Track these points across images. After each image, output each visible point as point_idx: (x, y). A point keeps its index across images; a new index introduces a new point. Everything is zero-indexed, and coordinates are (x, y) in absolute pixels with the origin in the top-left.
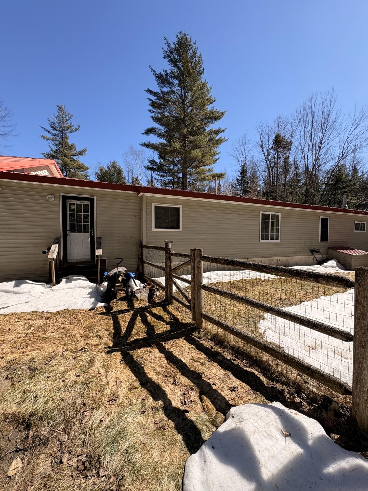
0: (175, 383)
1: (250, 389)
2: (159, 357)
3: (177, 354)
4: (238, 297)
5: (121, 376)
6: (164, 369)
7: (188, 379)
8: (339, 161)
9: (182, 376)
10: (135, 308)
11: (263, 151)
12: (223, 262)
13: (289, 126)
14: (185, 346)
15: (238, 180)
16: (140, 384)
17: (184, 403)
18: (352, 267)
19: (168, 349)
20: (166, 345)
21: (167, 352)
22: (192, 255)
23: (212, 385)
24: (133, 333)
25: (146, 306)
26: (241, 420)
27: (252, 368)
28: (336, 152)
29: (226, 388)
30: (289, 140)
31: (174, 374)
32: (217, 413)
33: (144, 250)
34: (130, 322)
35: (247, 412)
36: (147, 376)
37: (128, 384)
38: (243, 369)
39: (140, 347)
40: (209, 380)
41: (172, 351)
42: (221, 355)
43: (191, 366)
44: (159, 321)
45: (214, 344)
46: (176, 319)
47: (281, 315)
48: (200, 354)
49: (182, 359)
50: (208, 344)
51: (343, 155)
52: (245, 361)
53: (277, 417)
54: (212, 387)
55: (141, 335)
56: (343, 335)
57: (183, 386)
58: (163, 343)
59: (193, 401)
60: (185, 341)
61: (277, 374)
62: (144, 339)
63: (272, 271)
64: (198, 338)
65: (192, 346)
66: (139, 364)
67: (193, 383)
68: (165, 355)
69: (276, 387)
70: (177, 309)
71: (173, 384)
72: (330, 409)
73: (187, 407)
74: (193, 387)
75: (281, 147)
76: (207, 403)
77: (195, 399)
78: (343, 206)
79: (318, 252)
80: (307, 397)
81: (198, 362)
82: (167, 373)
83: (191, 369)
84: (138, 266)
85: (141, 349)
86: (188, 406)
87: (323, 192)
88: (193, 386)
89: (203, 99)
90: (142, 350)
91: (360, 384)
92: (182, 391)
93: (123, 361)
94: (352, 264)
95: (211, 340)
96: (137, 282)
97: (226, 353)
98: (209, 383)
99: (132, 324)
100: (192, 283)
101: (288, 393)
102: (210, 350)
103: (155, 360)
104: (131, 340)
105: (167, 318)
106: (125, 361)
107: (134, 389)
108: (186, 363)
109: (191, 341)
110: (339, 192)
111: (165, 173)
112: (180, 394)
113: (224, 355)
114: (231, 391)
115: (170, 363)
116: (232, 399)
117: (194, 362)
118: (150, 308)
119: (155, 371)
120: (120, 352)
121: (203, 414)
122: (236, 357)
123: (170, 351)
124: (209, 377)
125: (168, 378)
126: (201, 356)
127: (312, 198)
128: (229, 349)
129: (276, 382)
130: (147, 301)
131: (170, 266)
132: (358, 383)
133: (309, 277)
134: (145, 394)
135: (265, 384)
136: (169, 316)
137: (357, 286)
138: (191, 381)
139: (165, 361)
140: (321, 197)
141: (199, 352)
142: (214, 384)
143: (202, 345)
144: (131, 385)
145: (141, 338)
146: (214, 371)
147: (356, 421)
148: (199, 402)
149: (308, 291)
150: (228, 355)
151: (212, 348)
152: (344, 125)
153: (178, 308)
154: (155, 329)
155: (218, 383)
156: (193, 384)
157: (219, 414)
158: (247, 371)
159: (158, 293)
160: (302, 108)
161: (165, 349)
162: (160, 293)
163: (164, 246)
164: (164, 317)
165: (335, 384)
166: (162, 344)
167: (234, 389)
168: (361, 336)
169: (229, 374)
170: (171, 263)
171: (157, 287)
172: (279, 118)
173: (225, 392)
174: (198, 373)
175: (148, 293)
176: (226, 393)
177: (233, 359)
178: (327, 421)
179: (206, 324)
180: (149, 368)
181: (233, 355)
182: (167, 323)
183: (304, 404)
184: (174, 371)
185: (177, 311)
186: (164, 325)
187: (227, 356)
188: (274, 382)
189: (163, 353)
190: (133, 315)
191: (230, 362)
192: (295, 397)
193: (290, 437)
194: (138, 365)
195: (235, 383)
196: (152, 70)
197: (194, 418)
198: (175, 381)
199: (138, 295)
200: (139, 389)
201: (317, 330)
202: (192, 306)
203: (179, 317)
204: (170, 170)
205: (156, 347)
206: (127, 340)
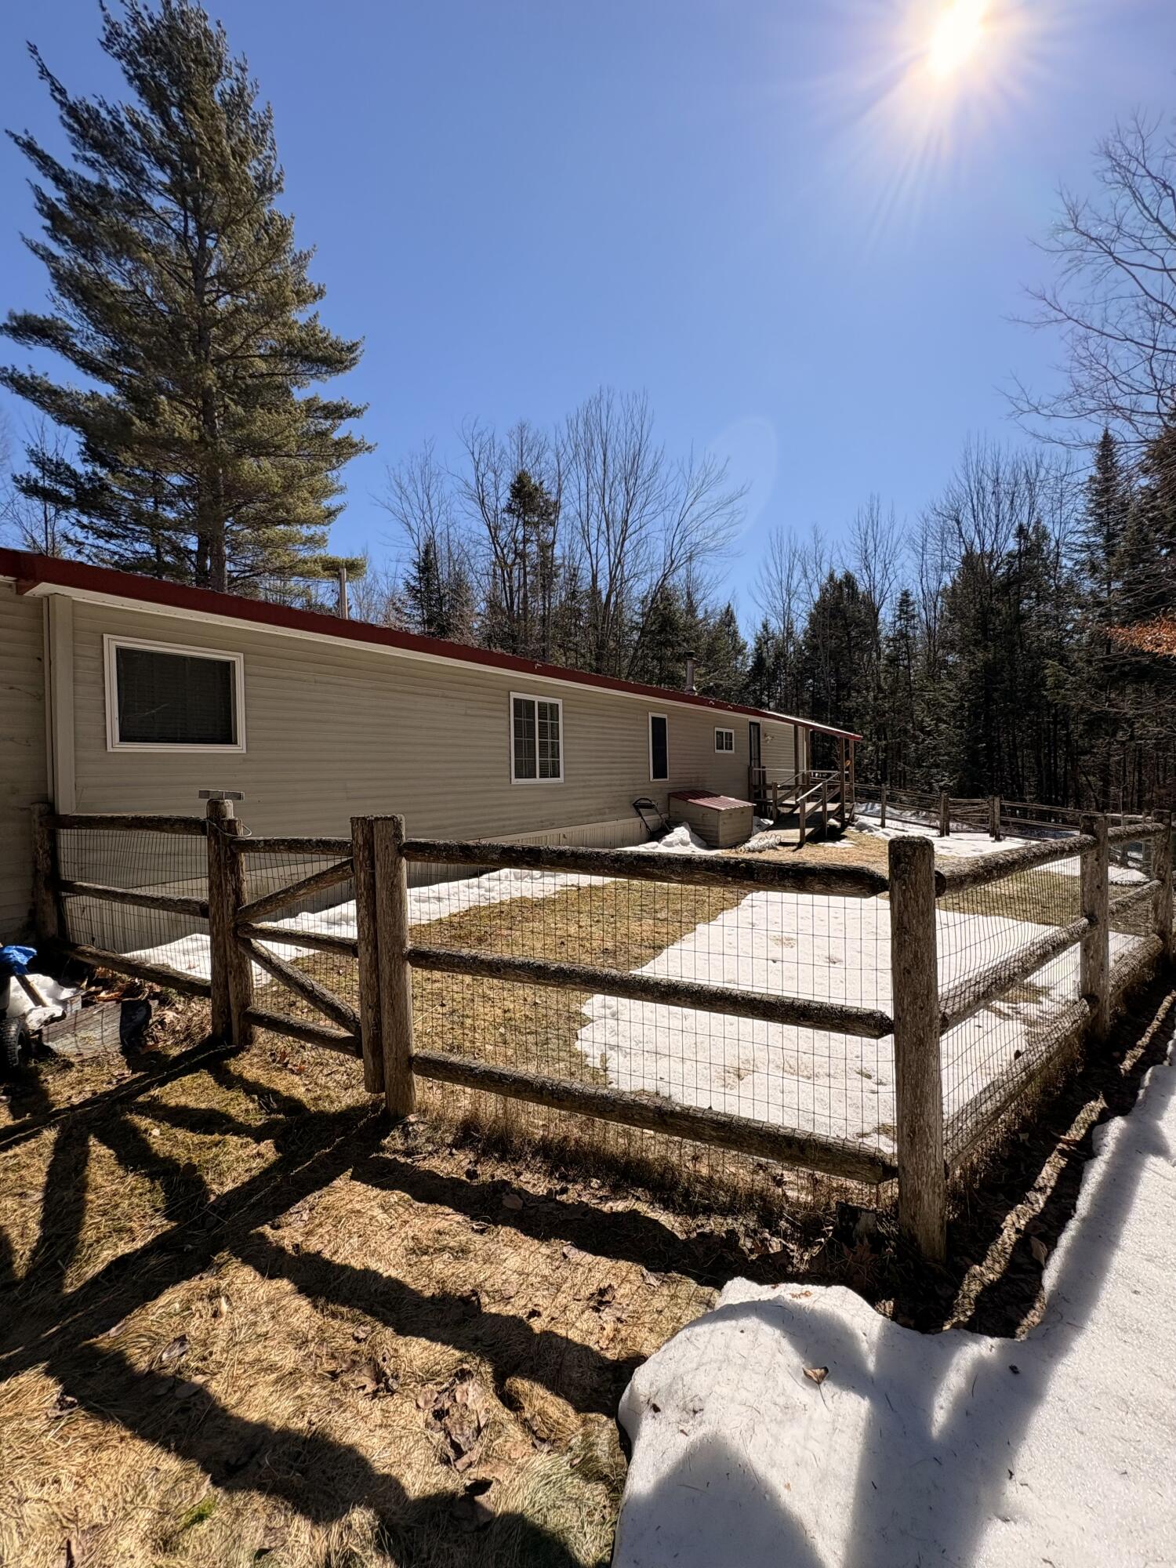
0: (384, 1384)
1: (645, 1271)
2: (269, 1303)
3: (349, 1254)
4: (560, 970)
5: (87, 1498)
6: (312, 1347)
7: (432, 1339)
8: (665, 576)
9: (401, 1340)
10: (59, 1112)
11: (484, 513)
12: (495, 857)
13: (549, 455)
14: (368, 1205)
15: (411, 589)
16: (215, 1483)
17: (451, 1454)
18: (721, 839)
19: (296, 1247)
20: (280, 1232)
21: (299, 1259)
22: (361, 842)
23: (529, 1317)
24: (88, 1235)
25: (120, 1088)
26: (691, 1406)
27: (626, 1198)
28: (658, 551)
29: (576, 1307)
30: (553, 498)
31: (364, 1347)
32: (584, 1423)
33: (67, 838)
34: (50, 1189)
35: (694, 1365)
36: (239, 1419)
37: (144, 1517)
38: (601, 1211)
39: (152, 1292)
40: (509, 1307)
41: (319, 1247)
42: (514, 1191)
43: (424, 1281)
44: (217, 1137)
45: (472, 1156)
46: (292, 1106)
47: (707, 1001)
48: (436, 1215)
49: (374, 1265)
50: (451, 1165)
51: (673, 562)
52: (595, 1183)
53: (778, 1333)
54: (531, 1329)
55: (139, 1232)
56: (872, 1022)
57: (423, 1382)
58: (267, 1229)
59: (486, 1426)
60: (360, 1187)
61: (699, 1188)
62: (159, 1245)
63: (673, 872)
64: (408, 1153)
65: (395, 1196)
66: (177, 1381)
67: (456, 1347)
68: (295, 1283)
69: (712, 1232)
70: (281, 1062)
71: (375, 1394)
72: (857, 1236)
73: (470, 1465)
74: (466, 1366)
75: (533, 511)
76: (538, 1403)
77: (487, 1411)
78: (688, 687)
79: (650, 807)
80: (792, 1224)
81: (442, 1250)
82: (333, 1357)
83: (428, 1294)
84: (32, 913)
85: (163, 1300)
86: (474, 1456)
87: (636, 650)
88: (461, 1361)
89: (279, 285)
90: (170, 1303)
91: (921, 1141)
92: (426, 1403)
93: (72, 1405)
94: (721, 833)
95: (458, 1144)
96: (41, 982)
97: (526, 1176)
98: (514, 1317)
99: (69, 1194)
100: (362, 950)
101: (747, 1235)
102: (469, 1186)
103: (255, 1324)
104: (89, 1276)
105: (247, 1110)
106: (83, 1402)
107: (187, 1526)
108: (400, 1277)
109: (384, 1175)
110: (669, 653)
111: (116, 522)
112: (422, 1425)
113: (524, 1187)
114: (597, 1310)
115: (331, 1307)
116: (612, 1340)
117: (425, 1258)
118: (147, 1089)
119: (273, 1376)
120: (42, 1366)
121: (544, 1456)
122: (563, 1178)
123: (308, 1254)
124: (506, 1294)
125: (346, 1379)
126: (446, 1224)
127: (612, 663)
128: (533, 1157)
129: (704, 1214)
130: (118, 1060)
131: (238, 892)
132: (917, 1140)
133: (782, 879)
134: (263, 1521)
135: (678, 1235)
136: (253, 1101)
137: (900, 888)
138: (445, 1343)
139: (303, 1304)
140: (632, 662)
141: (431, 1208)
142: (534, 1314)
143: (431, 1175)
144: (162, 1515)
145: (139, 1244)
146: (513, 1261)
147: (916, 1240)
148: (505, 1415)
149: (659, 916)
150: (535, 1183)
151: (472, 1174)
152: (671, 488)
153: (284, 1055)
154: (208, 1178)
155: (541, 1300)
156: (458, 1354)
157: (592, 1421)
158: (615, 1215)
159: (170, 1016)
160: (581, 419)
161: (282, 1250)
162: (177, 1011)
163: (202, 815)
164: (233, 1112)
165: (859, 1162)
166: (262, 1236)
167: (601, 1300)
168: (915, 1015)
169: (565, 1250)
170: (239, 881)
171: (158, 989)
172: (522, 428)
173: (577, 1324)
174: (461, 1298)
175: (117, 1024)
176: (585, 1327)
177: (558, 1188)
178: (857, 1273)
179: (427, 1092)
180: (238, 1378)
181: (551, 1174)
182: (259, 1135)
183: (793, 1251)
184: (362, 1335)
185: (279, 1070)
186: (245, 1146)
187: (534, 1185)
188: (701, 1217)
189: (281, 1277)
190: (59, 1147)
191: (552, 1205)
192: (766, 1239)
193: (828, 1379)
194: (172, 1389)
195: (598, 1275)
196: (44, 73)
197: (520, 1497)
198: (384, 1374)
199: (62, 1045)
200: (216, 1514)
201: (807, 1023)
202: (365, 1037)
203: (300, 1093)
204: (138, 516)
205: (236, 1262)
206: (62, 1286)
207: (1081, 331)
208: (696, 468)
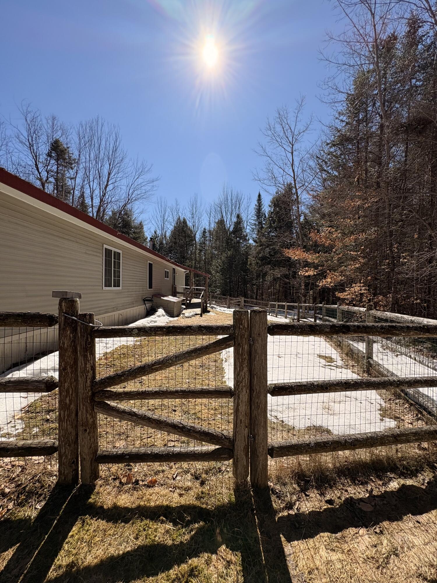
8: (125, 205)
18: (175, 314)
79: (151, 300)
207: (270, 161)
208: (139, 165)
